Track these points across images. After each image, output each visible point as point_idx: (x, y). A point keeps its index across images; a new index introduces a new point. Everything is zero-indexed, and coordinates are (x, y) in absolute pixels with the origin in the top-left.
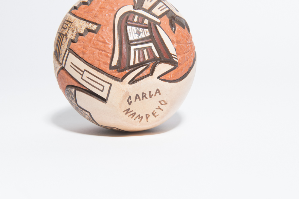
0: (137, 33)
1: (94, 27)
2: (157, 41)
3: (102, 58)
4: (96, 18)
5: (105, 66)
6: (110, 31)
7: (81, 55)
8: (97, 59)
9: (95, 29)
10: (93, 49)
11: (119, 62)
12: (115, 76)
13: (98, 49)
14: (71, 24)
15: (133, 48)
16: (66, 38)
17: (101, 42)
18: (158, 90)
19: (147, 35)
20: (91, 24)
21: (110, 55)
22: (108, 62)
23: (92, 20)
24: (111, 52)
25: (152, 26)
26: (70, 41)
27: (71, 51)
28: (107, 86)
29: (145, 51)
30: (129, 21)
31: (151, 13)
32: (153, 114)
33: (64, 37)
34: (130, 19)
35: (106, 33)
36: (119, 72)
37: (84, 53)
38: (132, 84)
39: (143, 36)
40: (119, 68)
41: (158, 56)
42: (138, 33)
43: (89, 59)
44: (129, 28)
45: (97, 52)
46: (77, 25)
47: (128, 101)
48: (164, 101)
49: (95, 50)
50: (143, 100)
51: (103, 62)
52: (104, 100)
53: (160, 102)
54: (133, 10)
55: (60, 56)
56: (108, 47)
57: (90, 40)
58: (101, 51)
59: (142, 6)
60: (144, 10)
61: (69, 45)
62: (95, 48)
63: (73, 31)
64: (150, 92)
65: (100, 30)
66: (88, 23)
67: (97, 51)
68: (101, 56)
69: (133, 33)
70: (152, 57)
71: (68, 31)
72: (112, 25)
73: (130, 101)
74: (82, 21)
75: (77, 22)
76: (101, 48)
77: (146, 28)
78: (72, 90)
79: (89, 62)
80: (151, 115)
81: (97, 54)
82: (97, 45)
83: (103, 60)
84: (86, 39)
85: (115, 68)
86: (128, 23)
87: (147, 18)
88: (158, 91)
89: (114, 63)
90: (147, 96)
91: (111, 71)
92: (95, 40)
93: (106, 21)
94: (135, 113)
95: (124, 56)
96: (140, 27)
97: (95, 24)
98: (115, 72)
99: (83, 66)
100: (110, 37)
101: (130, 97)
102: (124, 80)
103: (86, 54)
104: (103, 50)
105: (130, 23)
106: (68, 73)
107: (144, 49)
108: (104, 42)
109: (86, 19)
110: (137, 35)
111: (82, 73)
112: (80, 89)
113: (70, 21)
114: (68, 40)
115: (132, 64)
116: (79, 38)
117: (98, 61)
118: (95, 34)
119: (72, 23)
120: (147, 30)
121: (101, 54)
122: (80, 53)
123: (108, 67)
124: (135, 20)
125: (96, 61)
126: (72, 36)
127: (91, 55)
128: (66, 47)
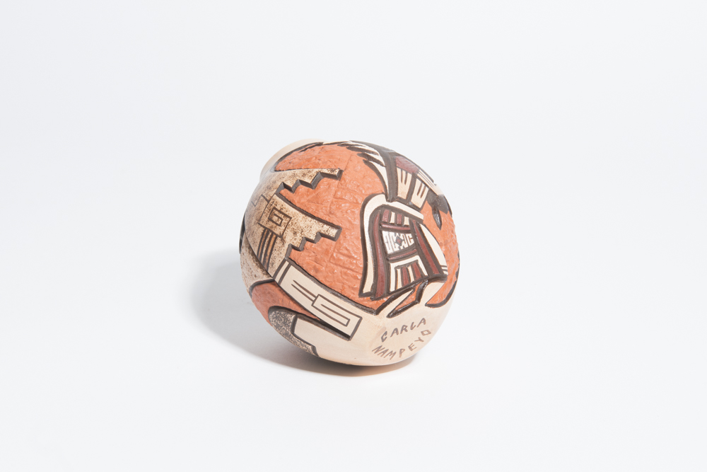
0: (397, 242)
1: (333, 232)
2: (424, 251)
3: (347, 280)
4: (333, 216)
5: (353, 291)
6: (357, 239)
7: (312, 273)
8: (339, 281)
9: (334, 234)
10: (332, 265)
11: (374, 286)
12: (367, 306)
13: (341, 266)
14: (288, 219)
15: (393, 266)
16: (283, 241)
17: (344, 255)
18: (423, 319)
19: (410, 244)
20: (326, 227)
21: (360, 277)
22: (358, 286)
23: (327, 219)
24: (361, 271)
25: (415, 228)
26: (291, 247)
27: (293, 263)
28: (354, 320)
29: (410, 269)
30: (385, 223)
31: (410, 204)
32: (410, 347)
33: (276, 238)
34: (385, 219)
35: (351, 243)
36: (373, 300)
37: (317, 270)
38: (392, 317)
39: (406, 246)
40: (374, 295)
41: (426, 274)
42: (399, 241)
43: (326, 280)
44: (385, 233)
45: (337, 270)
46: (302, 225)
47: (382, 338)
48: (428, 331)
49: (335, 266)
50: (401, 333)
51: (349, 286)
52: (347, 337)
53: (422, 332)
54: (387, 203)
55: (270, 265)
56: (356, 264)
57: (327, 252)
58: (345, 270)
59: (397, 194)
60: (400, 200)
61: (288, 253)
62: (336, 264)
63: (295, 233)
64: (413, 323)
65: (341, 236)
66: (321, 223)
67: (339, 268)
68: (346, 277)
69: (391, 241)
70: (418, 277)
71: (285, 230)
72: (360, 229)
73: (384, 337)
74: (310, 219)
75: (300, 219)
76: (347, 266)
77: (408, 232)
78: (289, 315)
79: (327, 284)
80: (407, 349)
81: (340, 274)
82: (339, 260)
83: (350, 284)
84: (319, 249)
85: (367, 294)
86: (384, 226)
87: (407, 214)
88: (424, 321)
89: (367, 289)
90: (408, 328)
91: (362, 299)
92: (334, 251)
93: (350, 222)
94: (387, 351)
95: (382, 278)
96: (400, 232)
97: (332, 225)
98: (368, 301)
99: (316, 289)
100: (358, 249)
101: (386, 333)
102: (382, 312)
103: (321, 271)
104: (348, 269)
105: (387, 226)
106: (284, 291)
107: (408, 266)
108: (350, 257)
109: (315, 215)
110: (397, 245)
111: (313, 299)
112: (305, 317)
113: (287, 213)
114: (286, 245)
115: (392, 289)
116: (306, 245)
117: (341, 284)
118: (334, 242)
119: (291, 218)
120: (410, 235)
121: (346, 274)
122: (311, 269)
123: (357, 293)
124: (392, 221)
125: (338, 283)
126: (295, 242)
127: (330, 275)
128: (283, 256)
